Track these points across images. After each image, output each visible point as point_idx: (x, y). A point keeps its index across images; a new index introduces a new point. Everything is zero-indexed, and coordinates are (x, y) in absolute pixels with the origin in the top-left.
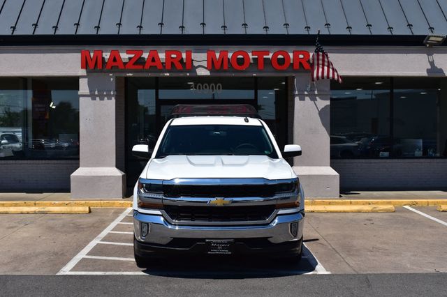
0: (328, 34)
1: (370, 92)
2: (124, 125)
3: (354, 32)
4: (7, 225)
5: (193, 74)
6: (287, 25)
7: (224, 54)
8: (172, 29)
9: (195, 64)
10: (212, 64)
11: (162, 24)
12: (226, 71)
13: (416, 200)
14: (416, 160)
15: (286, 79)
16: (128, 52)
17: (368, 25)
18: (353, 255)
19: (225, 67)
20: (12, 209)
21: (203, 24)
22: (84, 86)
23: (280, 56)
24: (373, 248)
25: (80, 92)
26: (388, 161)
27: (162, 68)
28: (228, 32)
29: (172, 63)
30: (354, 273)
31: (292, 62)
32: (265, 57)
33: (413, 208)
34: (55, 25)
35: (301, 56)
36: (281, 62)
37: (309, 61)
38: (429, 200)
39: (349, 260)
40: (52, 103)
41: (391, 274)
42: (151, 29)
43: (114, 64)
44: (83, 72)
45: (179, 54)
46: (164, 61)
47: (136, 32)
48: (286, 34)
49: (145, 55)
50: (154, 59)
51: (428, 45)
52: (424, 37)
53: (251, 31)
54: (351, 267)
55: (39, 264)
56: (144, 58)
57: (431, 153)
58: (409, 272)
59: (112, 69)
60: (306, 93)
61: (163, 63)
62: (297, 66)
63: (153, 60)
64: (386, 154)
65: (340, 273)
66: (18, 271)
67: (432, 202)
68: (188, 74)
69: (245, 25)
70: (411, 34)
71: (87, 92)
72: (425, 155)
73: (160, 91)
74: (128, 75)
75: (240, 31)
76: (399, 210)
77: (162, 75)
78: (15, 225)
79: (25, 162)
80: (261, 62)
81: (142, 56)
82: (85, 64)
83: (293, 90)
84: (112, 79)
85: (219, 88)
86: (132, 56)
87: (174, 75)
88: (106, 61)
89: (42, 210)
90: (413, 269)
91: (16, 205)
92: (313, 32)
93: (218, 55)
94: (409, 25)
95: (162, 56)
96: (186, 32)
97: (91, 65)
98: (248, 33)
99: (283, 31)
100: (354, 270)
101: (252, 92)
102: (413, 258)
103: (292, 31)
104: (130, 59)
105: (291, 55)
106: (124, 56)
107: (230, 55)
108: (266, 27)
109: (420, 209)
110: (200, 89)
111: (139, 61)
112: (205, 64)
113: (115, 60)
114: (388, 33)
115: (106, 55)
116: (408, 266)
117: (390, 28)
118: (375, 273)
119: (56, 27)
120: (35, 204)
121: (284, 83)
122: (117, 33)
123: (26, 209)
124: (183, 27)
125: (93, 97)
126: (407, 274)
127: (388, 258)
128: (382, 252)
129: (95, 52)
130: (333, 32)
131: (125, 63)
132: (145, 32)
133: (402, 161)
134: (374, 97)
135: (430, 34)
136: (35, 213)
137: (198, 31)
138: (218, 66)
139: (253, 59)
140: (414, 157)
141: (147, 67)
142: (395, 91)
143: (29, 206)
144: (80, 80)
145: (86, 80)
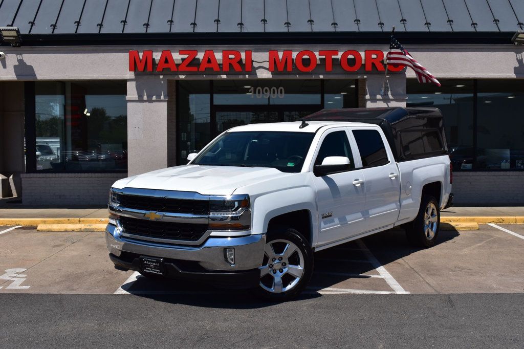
0: (404, 30)
1: (449, 96)
2: (175, 133)
3: (433, 29)
4: (52, 244)
5: (253, 78)
6: (357, 21)
7: (288, 54)
8: (229, 27)
9: (255, 65)
10: (274, 65)
11: (218, 21)
12: (289, 73)
13: (502, 217)
14: (502, 173)
15: (356, 82)
16: (181, 53)
17: (449, 21)
18: (434, 275)
19: (290, 68)
20: (56, 227)
21: (264, 21)
22: (132, 90)
23: (350, 56)
24: (455, 267)
25: (128, 97)
26: (471, 173)
27: (219, 70)
28: (292, 30)
29: (230, 64)
30: (435, 293)
31: (363, 62)
32: (333, 57)
33: (499, 225)
34: (100, 23)
35: (374, 56)
36: (352, 62)
37: (382, 62)
38: (517, 217)
39: (429, 280)
40: (86, 110)
41: (476, 294)
42: (206, 27)
43: (166, 66)
44: (130, 75)
45: (238, 54)
46: (221, 63)
47: (189, 30)
48: (357, 31)
49: (200, 56)
50: (210, 59)
51: (516, 43)
52: (512, 34)
53: (318, 28)
54: (432, 287)
55: (93, 283)
56: (198, 59)
57: (519, 165)
58: (495, 292)
59: (164, 72)
60: (379, 97)
61: (219, 65)
62: (369, 67)
63: (209, 61)
64: (469, 166)
65: (420, 293)
66: (73, 290)
67: (521, 219)
68: (247, 77)
69: (311, 21)
70: (498, 31)
71: (136, 97)
72: (513, 168)
73: (215, 96)
74: (181, 77)
75: (305, 28)
76: (484, 228)
77: (218, 77)
78: (61, 243)
79: (67, 175)
80: (329, 63)
81: (197, 57)
82: (134, 66)
83: (364, 93)
84: (162, 82)
85: (281, 93)
86: (186, 56)
87: (232, 77)
88: (157, 62)
89: (88, 227)
90: (499, 289)
91: (59, 222)
92: (387, 29)
93: (281, 55)
94: (495, 20)
95: (219, 56)
96: (245, 30)
97: (141, 67)
98: (314, 31)
99: (354, 28)
100: (435, 290)
101: (319, 96)
102: (499, 278)
103: (364, 28)
104: (183, 60)
105: (363, 54)
106: (177, 57)
107: (294, 55)
108: (335, 24)
109: (506, 226)
110: (259, 93)
111: (193, 63)
112: (267, 65)
113: (166, 61)
114: (472, 30)
115: (157, 56)
116: (495, 286)
117: (474, 24)
118: (459, 293)
119: (101, 25)
120: (79, 221)
121: (354, 86)
122: (168, 31)
123: (70, 227)
124: (241, 24)
126: (494, 294)
127: (472, 278)
128: (466, 272)
129: (144, 52)
130: (410, 29)
131: (178, 65)
132: (199, 30)
133: (486, 173)
134: (453, 102)
135: (519, 30)
136: (80, 231)
137: (259, 28)
138: (281, 68)
139: (320, 59)
140: (500, 170)
141: (202, 69)
142: (479, 95)
143: (73, 223)
144: (128, 83)
145: (134, 83)
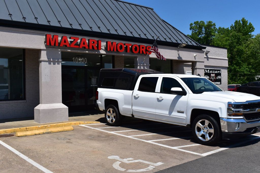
5: (99, 53)
7: (115, 43)
10: (110, 48)
16: (71, 38)
19: (115, 50)
22: (44, 56)
25: (41, 59)
27: (88, 48)
29: (93, 46)
43: (65, 44)
44: (44, 47)
45: (96, 42)
60: (142, 65)
62: (141, 52)
68: (96, 53)
71: (46, 59)
74: (68, 50)
77: (84, 52)
80: (128, 49)
82: (49, 43)
83: (137, 63)
84: (59, 52)
87: (91, 52)
88: (59, 42)
89: (47, 131)
94: (170, 38)
97: (52, 43)
115: (59, 39)
119: (25, 18)
120: (26, 129)
123: (37, 132)
124: (91, 27)
125: (49, 62)
138: (112, 49)
141: (81, 47)
144: (42, 52)
145: (45, 52)
